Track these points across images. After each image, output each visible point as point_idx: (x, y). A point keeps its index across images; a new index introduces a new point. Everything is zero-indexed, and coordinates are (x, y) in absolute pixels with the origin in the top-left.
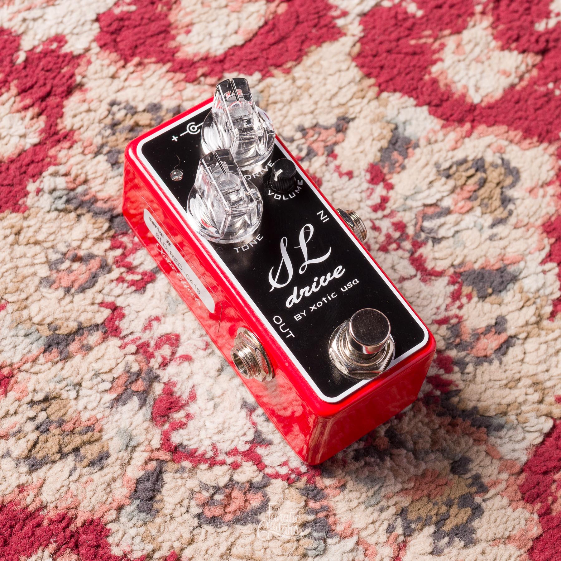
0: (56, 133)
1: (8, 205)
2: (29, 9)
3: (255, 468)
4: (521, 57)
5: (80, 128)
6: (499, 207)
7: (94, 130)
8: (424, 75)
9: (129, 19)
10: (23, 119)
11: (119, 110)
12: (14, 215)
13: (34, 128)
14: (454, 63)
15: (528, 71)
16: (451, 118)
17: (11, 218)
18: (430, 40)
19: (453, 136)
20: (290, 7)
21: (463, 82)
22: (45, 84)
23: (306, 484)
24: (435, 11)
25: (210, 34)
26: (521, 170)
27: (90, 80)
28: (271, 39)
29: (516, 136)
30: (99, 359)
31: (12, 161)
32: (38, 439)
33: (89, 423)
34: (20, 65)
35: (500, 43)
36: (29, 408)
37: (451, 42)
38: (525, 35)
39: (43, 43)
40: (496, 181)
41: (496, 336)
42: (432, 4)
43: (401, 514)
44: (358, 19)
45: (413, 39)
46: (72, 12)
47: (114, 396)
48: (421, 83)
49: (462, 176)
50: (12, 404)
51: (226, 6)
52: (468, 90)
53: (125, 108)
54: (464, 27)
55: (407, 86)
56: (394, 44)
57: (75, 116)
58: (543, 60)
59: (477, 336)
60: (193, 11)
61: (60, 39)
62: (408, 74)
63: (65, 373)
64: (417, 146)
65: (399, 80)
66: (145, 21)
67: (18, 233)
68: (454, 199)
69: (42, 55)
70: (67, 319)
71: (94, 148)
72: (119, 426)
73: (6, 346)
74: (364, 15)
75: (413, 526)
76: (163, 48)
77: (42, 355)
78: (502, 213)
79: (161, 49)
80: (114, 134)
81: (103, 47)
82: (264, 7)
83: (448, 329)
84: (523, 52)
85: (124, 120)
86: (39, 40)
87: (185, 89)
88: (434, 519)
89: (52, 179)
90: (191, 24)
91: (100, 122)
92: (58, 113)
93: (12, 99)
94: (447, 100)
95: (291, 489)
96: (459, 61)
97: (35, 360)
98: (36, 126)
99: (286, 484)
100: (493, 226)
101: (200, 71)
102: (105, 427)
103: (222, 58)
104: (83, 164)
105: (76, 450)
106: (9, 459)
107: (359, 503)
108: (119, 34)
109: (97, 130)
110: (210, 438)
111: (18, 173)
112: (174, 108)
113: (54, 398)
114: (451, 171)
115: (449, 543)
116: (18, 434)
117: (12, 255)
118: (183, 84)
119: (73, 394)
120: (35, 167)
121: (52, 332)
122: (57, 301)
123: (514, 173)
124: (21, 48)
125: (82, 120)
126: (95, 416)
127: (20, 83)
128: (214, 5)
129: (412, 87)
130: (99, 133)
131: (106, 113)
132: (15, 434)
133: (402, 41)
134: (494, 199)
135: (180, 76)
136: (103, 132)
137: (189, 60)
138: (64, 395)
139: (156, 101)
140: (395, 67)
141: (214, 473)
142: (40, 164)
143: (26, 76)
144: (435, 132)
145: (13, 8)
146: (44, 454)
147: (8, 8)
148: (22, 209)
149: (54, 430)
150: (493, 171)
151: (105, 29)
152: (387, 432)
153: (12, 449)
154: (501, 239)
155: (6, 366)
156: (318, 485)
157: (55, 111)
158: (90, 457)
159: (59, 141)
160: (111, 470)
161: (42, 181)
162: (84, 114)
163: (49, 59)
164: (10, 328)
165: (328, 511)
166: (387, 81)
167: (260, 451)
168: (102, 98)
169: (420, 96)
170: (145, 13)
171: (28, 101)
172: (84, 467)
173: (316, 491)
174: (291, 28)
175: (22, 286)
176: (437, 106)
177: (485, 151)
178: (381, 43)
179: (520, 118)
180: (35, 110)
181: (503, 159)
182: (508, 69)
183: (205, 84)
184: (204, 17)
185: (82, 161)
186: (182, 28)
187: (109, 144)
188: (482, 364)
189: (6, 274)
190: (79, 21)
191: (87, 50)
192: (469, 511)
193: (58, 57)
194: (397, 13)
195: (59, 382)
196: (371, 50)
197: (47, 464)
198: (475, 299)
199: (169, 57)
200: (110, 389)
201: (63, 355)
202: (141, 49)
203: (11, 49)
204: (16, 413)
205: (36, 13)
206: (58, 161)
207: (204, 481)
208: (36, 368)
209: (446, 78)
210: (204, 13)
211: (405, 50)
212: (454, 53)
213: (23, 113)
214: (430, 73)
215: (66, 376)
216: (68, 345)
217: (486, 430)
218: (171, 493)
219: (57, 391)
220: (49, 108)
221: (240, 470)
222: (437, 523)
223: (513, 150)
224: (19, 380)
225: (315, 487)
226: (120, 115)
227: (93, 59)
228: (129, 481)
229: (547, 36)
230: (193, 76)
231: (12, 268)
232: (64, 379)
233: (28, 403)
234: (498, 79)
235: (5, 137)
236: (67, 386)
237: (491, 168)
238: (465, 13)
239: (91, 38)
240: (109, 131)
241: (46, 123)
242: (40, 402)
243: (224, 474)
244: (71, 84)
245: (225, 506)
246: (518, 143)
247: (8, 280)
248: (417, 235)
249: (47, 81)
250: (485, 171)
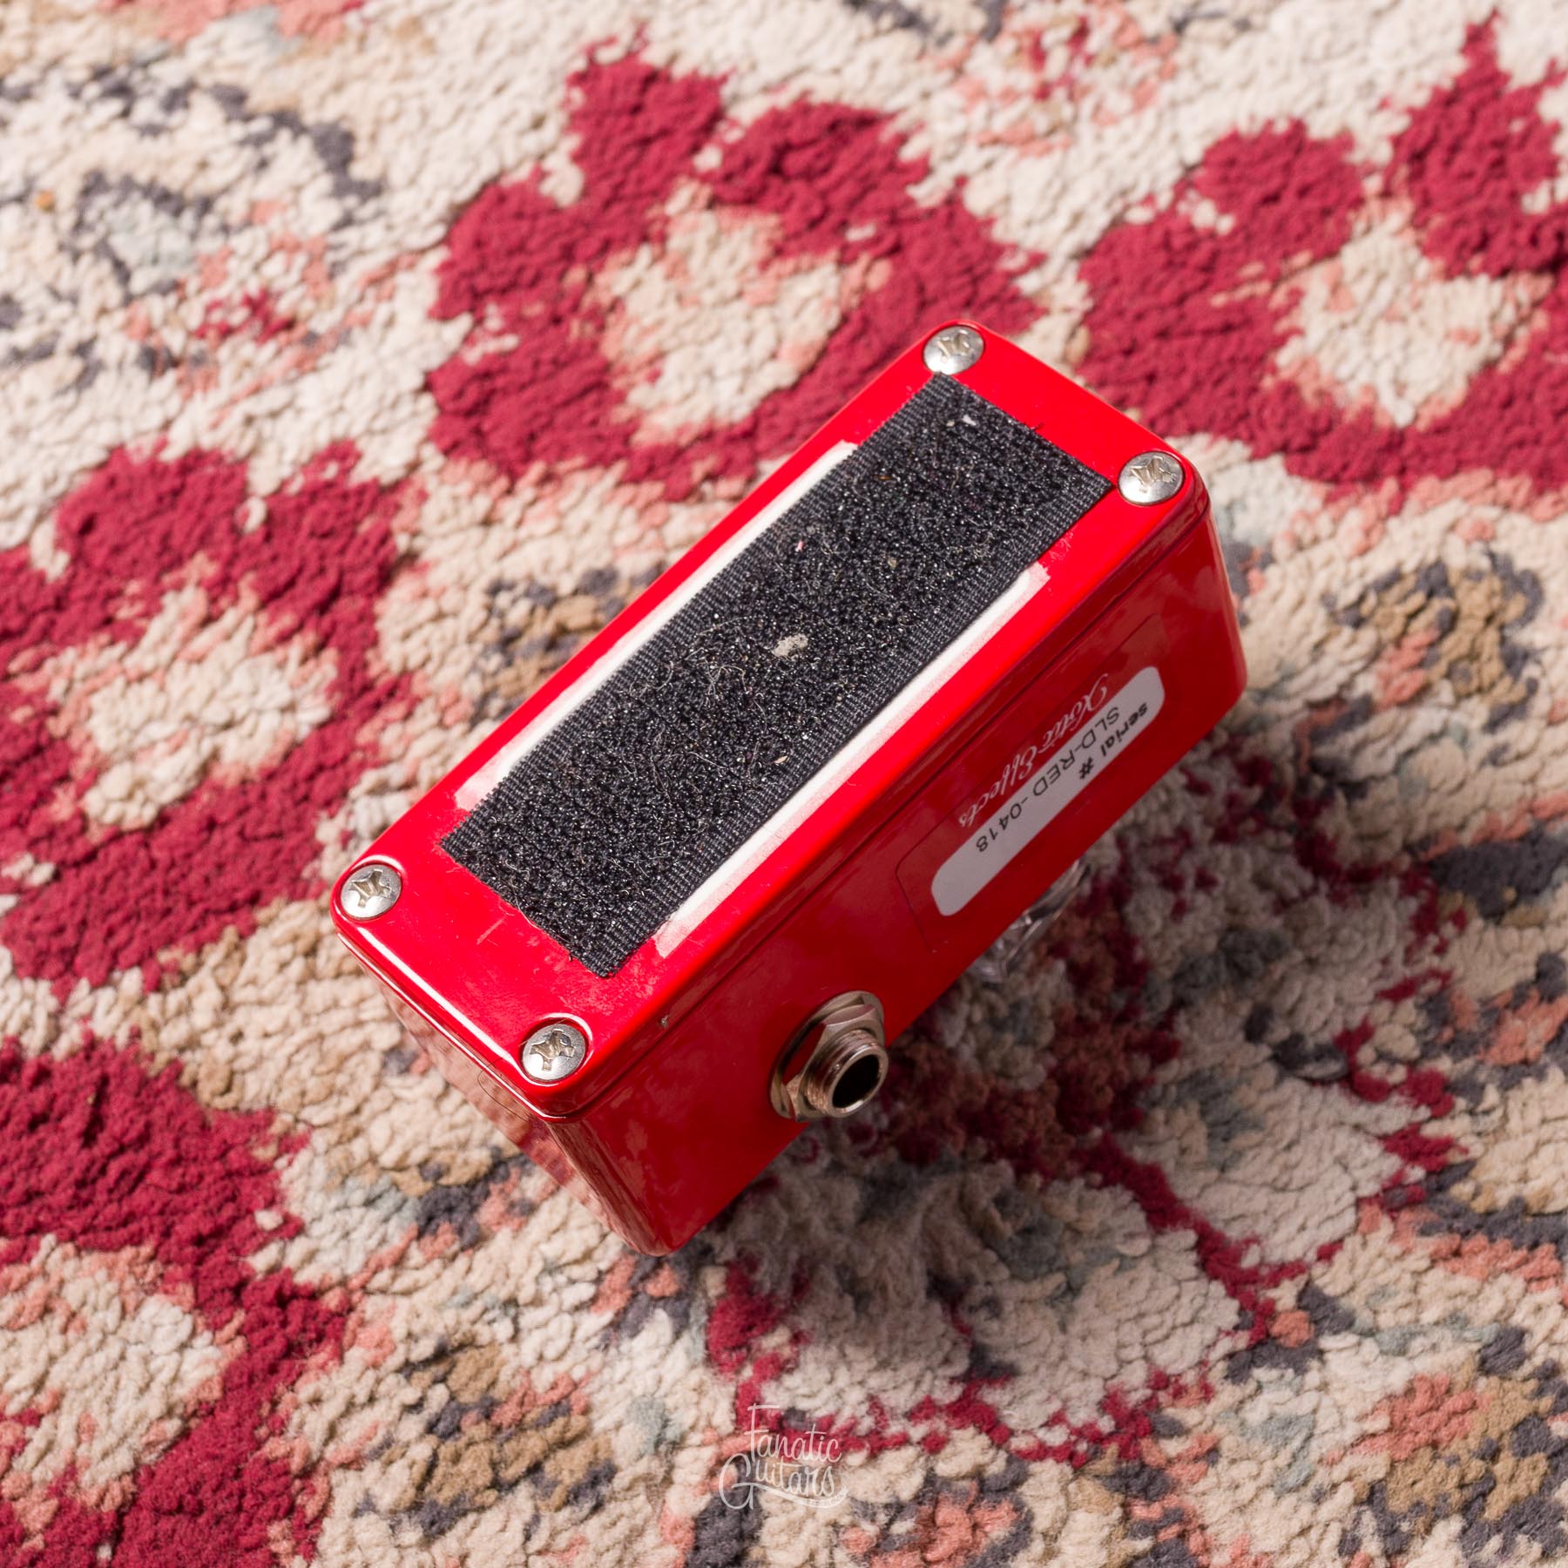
0: (367, 687)
1: (277, 885)
2: (257, 390)
3: (984, 1439)
4: (1498, 288)
5: (423, 665)
6: (1501, 676)
7: (458, 662)
8: (1261, 377)
9: (504, 370)
10: (281, 665)
11: (514, 602)
12: (295, 907)
13: (312, 683)
14: (1330, 333)
15: (1523, 320)
16: (1346, 475)
17: (289, 918)
18: (1263, 288)
19: (1355, 519)
20: (897, 268)
21: (1363, 377)
22: (322, 571)
23: (1119, 1463)
24: (1263, 211)
25: (710, 373)
26: (1544, 574)
27: (431, 539)
28: (863, 357)
29: (1516, 490)
30: (556, 1231)
31: (270, 775)
32: (435, 1455)
33: (555, 1396)
34: (254, 533)
35: (1439, 263)
36: (403, 1381)
37: (1316, 283)
38: (1498, 230)
39: (304, 468)
40: (1483, 613)
41: (1544, 1007)
42: (1253, 194)
43: (1370, 1500)
44: (1074, 267)
45: (1219, 290)
46: (363, 378)
47: (608, 1316)
48: (1255, 402)
49: (1391, 616)
50: (359, 1379)
51: (740, 295)
52: (1376, 396)
53: (527, 594)
54: (1344, 238)
55: (1221, 414)
56: (1172, 314)
57: (406, 636)
58: (1556, 285)
59: (1495, 1013)
60: (660, 323)
61: (343, 452)
62: (1218, 382)
63: (477, 1280)
64: (1268, 560)
65: (1197, 402)
66: (545, 369)
67: (311, 952)
68: (1380, 675)
69: (305, 500)
70: (464, 1145)
71: (465, 708)
72: (631, 1393)
73: (322, 1237)
74: (1085, 255)
75: (1405, 1527)
76: (601, 429)
77: (414, 1245)
78: (1510, 690)
79: (593, 431)
80: (509, 663)
81: (451, 450)
82: (833, 281)
83: (1419, 1007)
84: (1503, 273)
85: (529, 625)
86: (294, 463)
87: (667, 519)
88: (1456, 1498)
89: (375, 802)
90: (660, 355)
91: (471, 639)
92: (364, 636)
93: (249, 622)
94: (1328, 429)
95: (1084, 1481)
96: (1343, 326)
97: (399, 1261)
98: (316, 678)
99: (1067, 1469)
100: (1493, 725)
101: (699, 470)
102: (597, 1399)
103: (748, 426)
104: (445, 751)
105: (535, 1469)
106: (373, 1517)
107: (1260, 1489)
108: (485, 413)
109: (466, 662)
110: (861, 1383)
111: (288, 803)
112: (648, 574)
113: (461, 1347)
114: (1366, 609)
115: (1504, 1551)
116: (385, 1450)
117: (306, 1008)
118: (661, 509)
119: (504, 1329)
120: (328, 782)
121: (430, 1185)
122: (430, 1104)
123: (1527, 586)
124: (251, 490)
125: (426, 643)
126: (568, 1374)
127: (262, 579)
128: (709, 297)
129: (1234, 415)
130: (474, 668)
131: (482, 615)
132: (377, 1453)
133: (1192, 303)
134: (1485, 657)
135: (653, 489)
136: (482, 662)
137: (668, 448)
138: (484, 1333)
139: (600, 563)
140: (1183, 370)
141: (884, 1471)
142: (340, 771)
143: (274, 559)
144: (1309, 518)
145: (218, 396)
146: (457, 1491)
147: (205, 399)
148: (313, 889)
149: (474, 1429)
150: (1472, 589)
151: (450, 406)
152: (1300, 1296)
153: (376, 1490)
154: (1520, 757)
155: (331, 1288)
156: (1149, 1460)
157: (357, 631)
158: (568, 1480)
159: (377, 706)
160: (625, 1507)
161: (350, 813)
162: (428, 629)
163: (323, 505)
164: (326, 1190)
165: (1185, 1522)
166: (1169, 411)
167: (993, 1396)
168: (466, 580)
169: (1259, 434)
170: (541, 349)
171: (287, 620)
172: (558, 1509)
173: (1145, 1477)
174: (909, 320)
175: (341, 1080)
176: (1305, 449)
177: (1443, 543)
178: (1139, 317)
179: (1520, 444)
180: (309, 637)
181: (1492, 556)
182: (1470, 324)
183: (716, 499)
184: (688, 333)
185: (441, 746)
186: (639, 368)
187: (504, 690)
188: (1519, 1082)
189: (297, 1058)
190: (381, 398)
191: (414, 466)
192: (1541, 1461)
193: (345, 496)
194: (1168, 235)
195: (467, 1304)
196: (1118, 338)
197: (464, 1514)
198: (1477, 923)
199: (617, 447)
200: (594, 1300)
201: (468, 1236)
202: (545, 440)
203: (226, 497)
204: (372, 1400)
205: (275, 397)
206: (383, 755)
207: (860, 1496)
208: (405, 1281)
209: (1317, 376)
210: (688, 323)
211: (1202, 325)
212: (1326, 308)
213: (280, 653)
214: (1274, 370)
215: (479, 1287)
216: (474, 1209)
217: (1552, 1247)
218: (783, 1538)
219: (466, 1327)
220: (341, 629)
221: (948, 1450)
222: (1465, 1509)
223: (1513, 528)
224: (368, 1316)
225: (1143, 1466)
226: (517, 615)
227: (431, 485)
228: (675, 1528)
229: (1556, 223)
230: (680, 485)
231: (309, 1042)
232: (476, 1296)
233: (399, 1371)
234: (1450, 355)
235: (243, 719)
236: (486, 1310)
237: (1466, 584)
238: (1339, 202)
239: (419, 434)
240: (495, 660)
241: (340, 666)
242: (426, 1363)
243: (910, 1469)
244: (386, 559)
245: (924, 1547)
246: (1527, 506)
247: (305, 1071)
248: (1303, 784)
249: (327, 562)
250: (1451, 593)
